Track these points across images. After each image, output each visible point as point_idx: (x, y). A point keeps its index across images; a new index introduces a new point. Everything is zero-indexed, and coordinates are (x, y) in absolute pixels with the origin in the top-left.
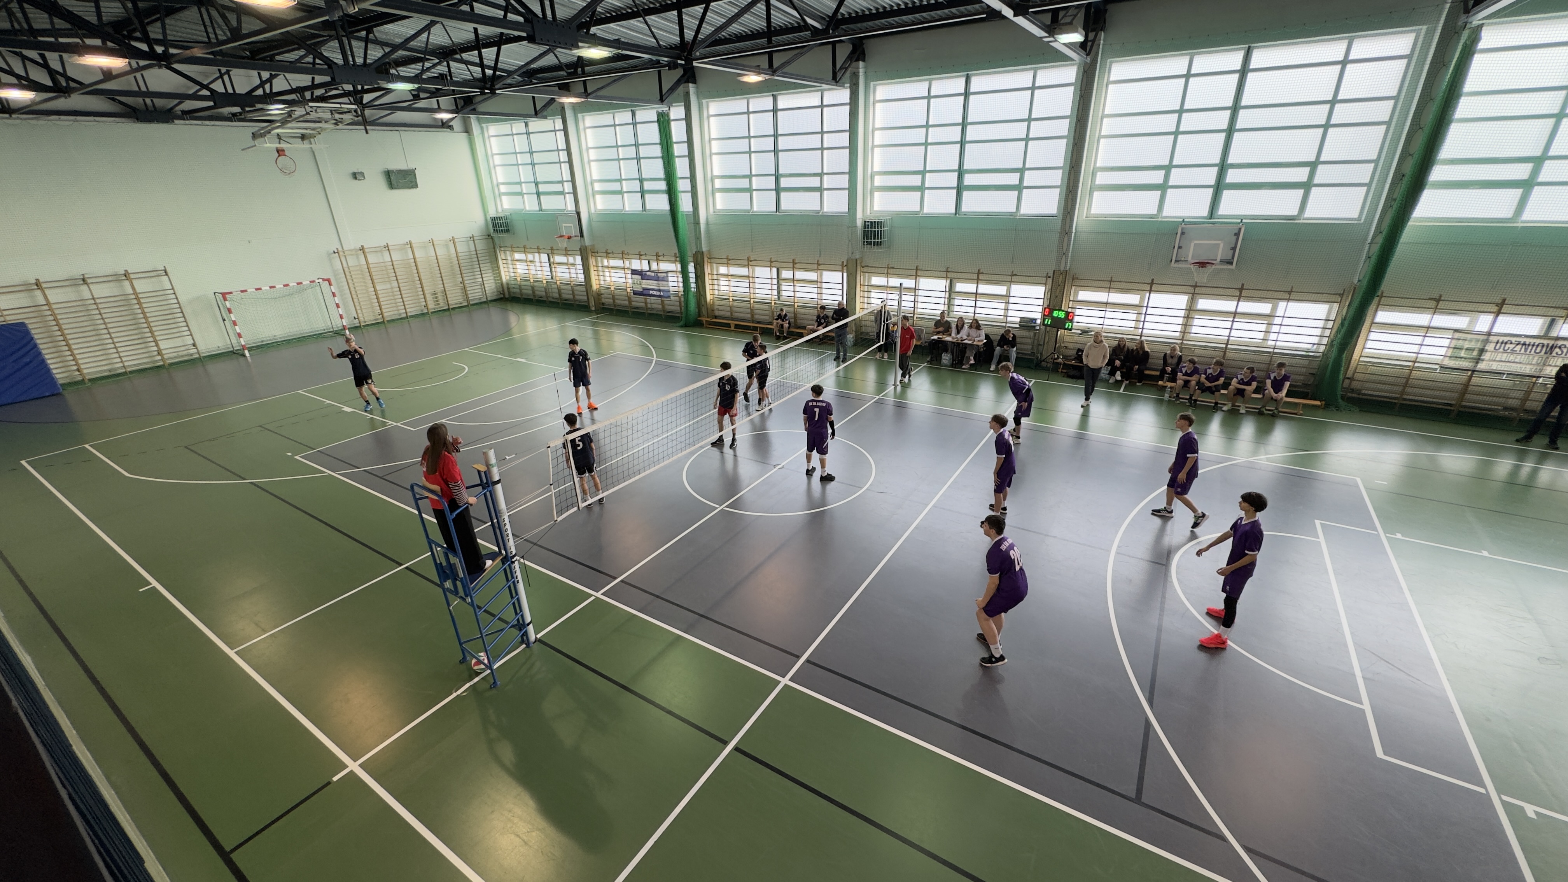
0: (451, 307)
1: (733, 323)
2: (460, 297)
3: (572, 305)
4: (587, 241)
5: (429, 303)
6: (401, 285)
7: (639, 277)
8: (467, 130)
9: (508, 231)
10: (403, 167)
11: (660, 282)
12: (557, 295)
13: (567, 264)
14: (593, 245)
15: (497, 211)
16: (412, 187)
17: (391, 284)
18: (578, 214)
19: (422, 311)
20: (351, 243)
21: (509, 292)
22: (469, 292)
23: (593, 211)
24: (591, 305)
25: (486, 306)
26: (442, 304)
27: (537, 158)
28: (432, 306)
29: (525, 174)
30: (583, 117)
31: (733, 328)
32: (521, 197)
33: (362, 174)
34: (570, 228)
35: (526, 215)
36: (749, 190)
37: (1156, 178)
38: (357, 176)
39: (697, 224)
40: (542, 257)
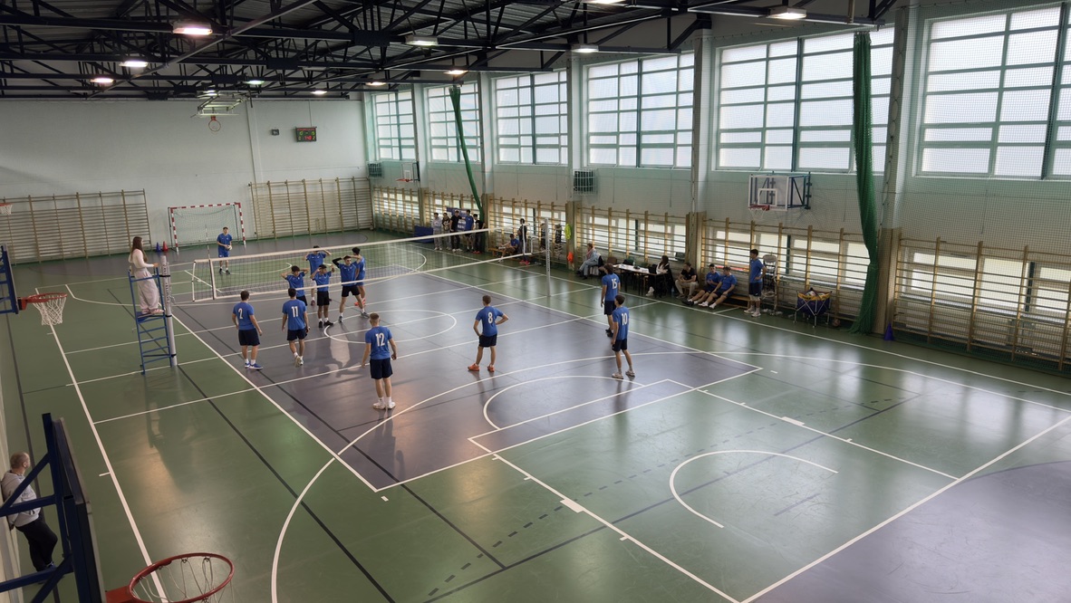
0: (328, 231)
2: (337, 224)
6: (292, 211)
8: (361, 99)
9: (380, 175)
10: (308, 126)
15: (375, 160)
16: (312, 140)
17: (284, 210)
18: (418, 164)
20: (262, 179)
21: (377, 224)
22: (344, 221)
23: (429, 161)
25: (357, 232)
30: (427, 91)
33: (277, 131)
34: (408, 173)
35: (391, 163)
36: (518, 147)
37: (756, 137)
38: (275, 132)
39: (483, 172)
40: (400, 197)
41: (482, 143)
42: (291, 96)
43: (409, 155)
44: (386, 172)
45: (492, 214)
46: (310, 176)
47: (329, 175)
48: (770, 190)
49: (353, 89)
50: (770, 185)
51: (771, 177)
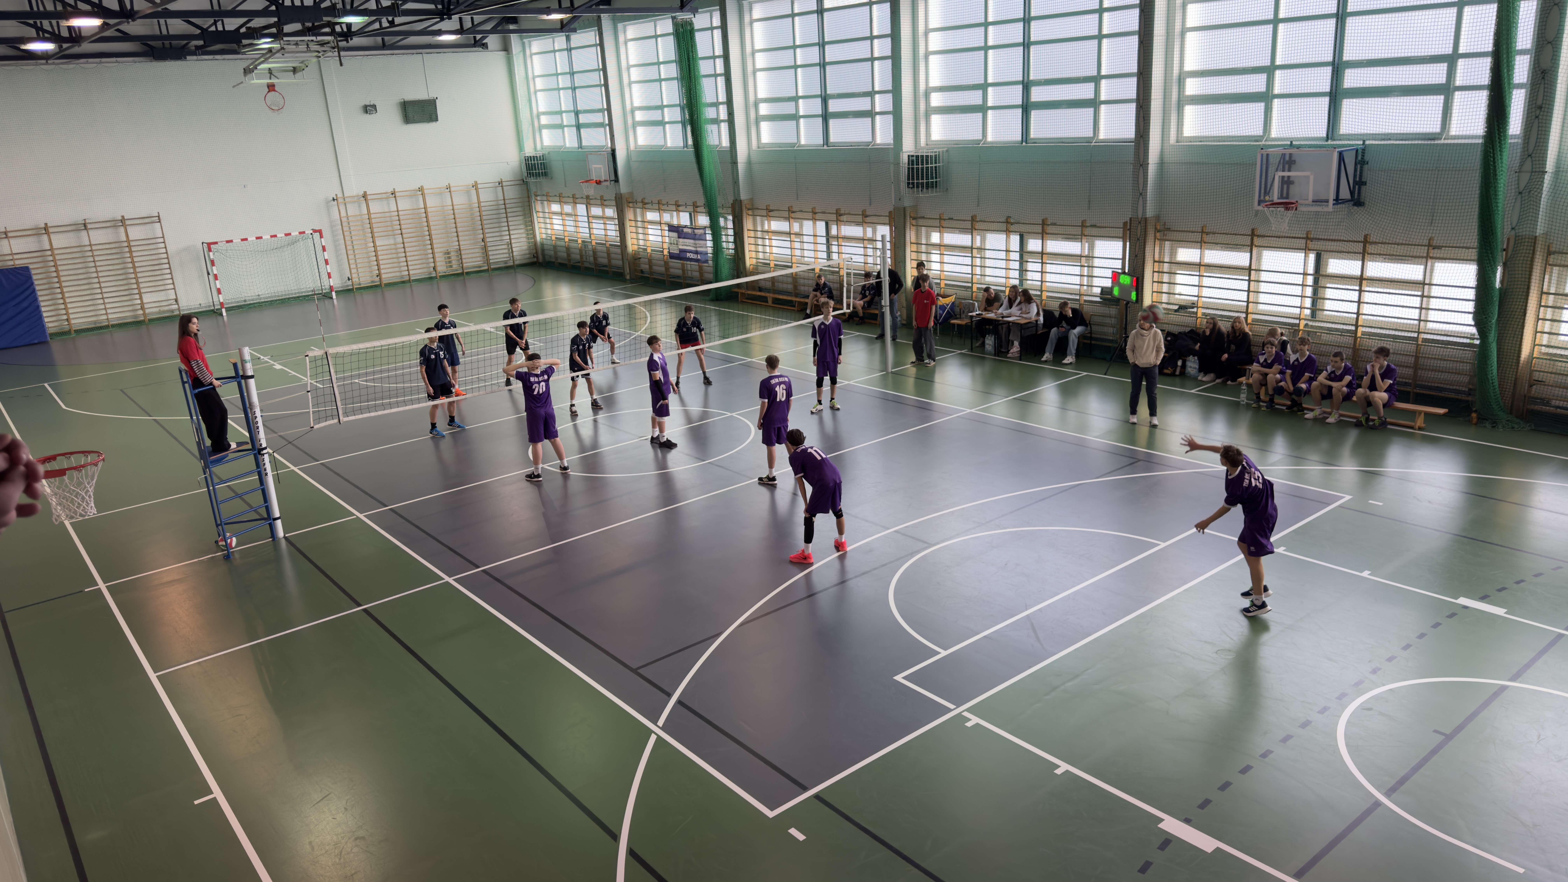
0: (465, 271)
1: (770, 296)
2: (479, 259)
3: (607, 272)
4: (624, 188)
5: (438, 264)
6: (405, 240)
7: (675, 235)
8: (506, 48)
10: (423, 96)
11: (697, 242)
12: (592, 259)
14: (631, 193)
16: (431, 121)
17: (395, 239)
18: (613, 152)
19: (430, 273)
20: (353, 189)
21: (544, 255)
22: (490, 253)
23: (632, 146)
24: (626, 273)
25: (512, 271)
26: (455, 267)
27: (579, 80)
28: (442, 268)
29: (565, 101)
30: (625, 27)
31: (770, 303)
32: (560, 131)
33: (374, 107)
34: (600, 170)
35: (565, 154)
36: (795, 117)
37: (1257, 84)
38: (369, 109)
39: (734, 163)
40: (581, 209)
41: (731, 114)
42: (393, 47)
43: (595, 138)
44: (556, 168)
45: (752, 234)
46: (432, 181)
47: (462, 178)
48: (1286, 174)
49: (493, 31)
50: (1287, 167)
51: (1288, 152)
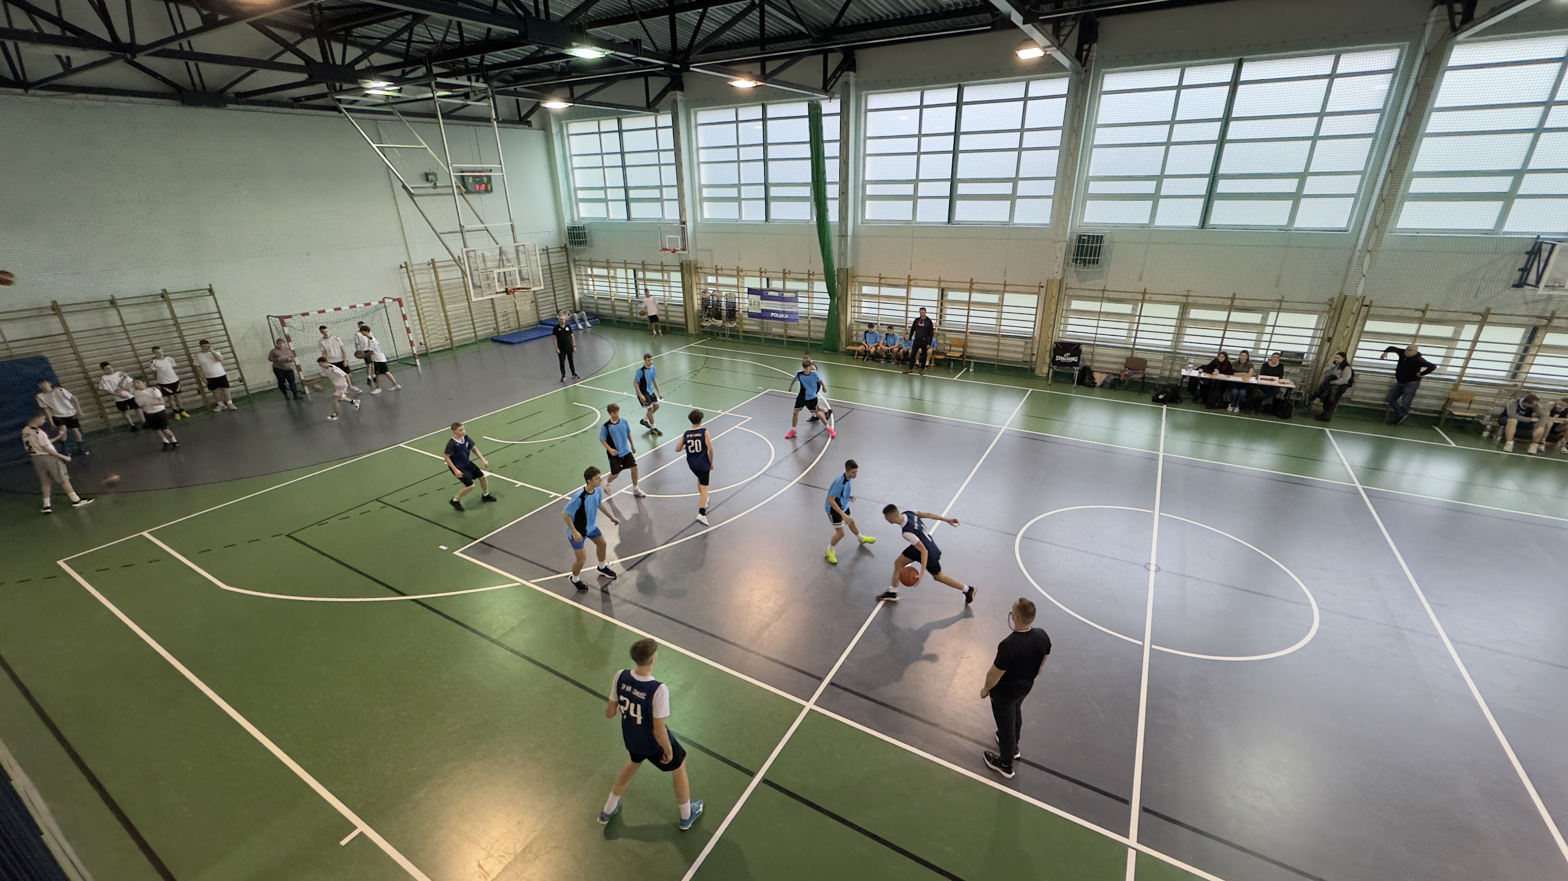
7: (758, 298)
11: (785, 303)
13: (662, 281)
19: (492, 334)
26: (513, 327)
